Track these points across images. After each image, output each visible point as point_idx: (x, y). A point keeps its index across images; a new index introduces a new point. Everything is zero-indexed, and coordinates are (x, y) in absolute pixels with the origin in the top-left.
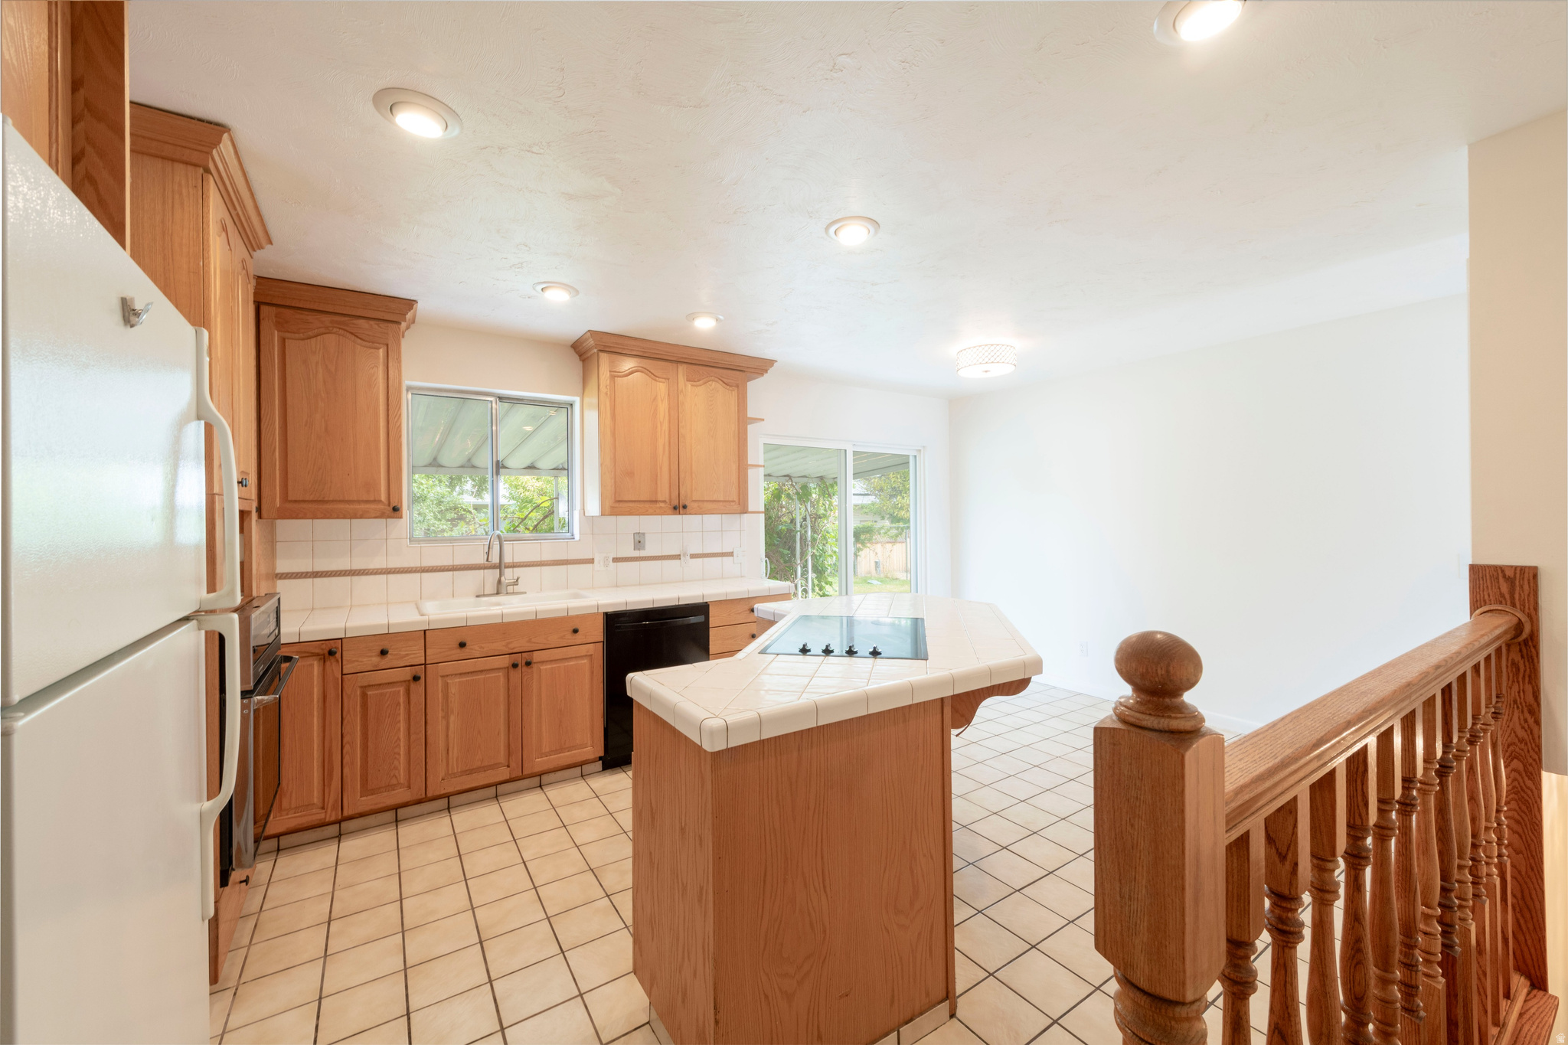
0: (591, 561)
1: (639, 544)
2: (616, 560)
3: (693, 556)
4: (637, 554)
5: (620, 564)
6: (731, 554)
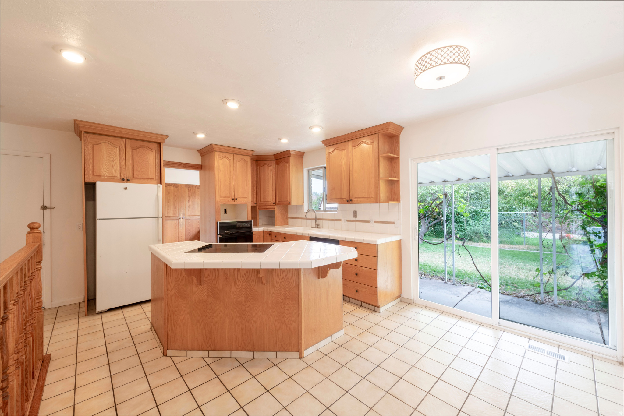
0: (340, 220)
1: (355, 215)
2: (348, 221)
3: (375, 222)
4: (354, 219)
5: (349, 222)
6: (393, 223)
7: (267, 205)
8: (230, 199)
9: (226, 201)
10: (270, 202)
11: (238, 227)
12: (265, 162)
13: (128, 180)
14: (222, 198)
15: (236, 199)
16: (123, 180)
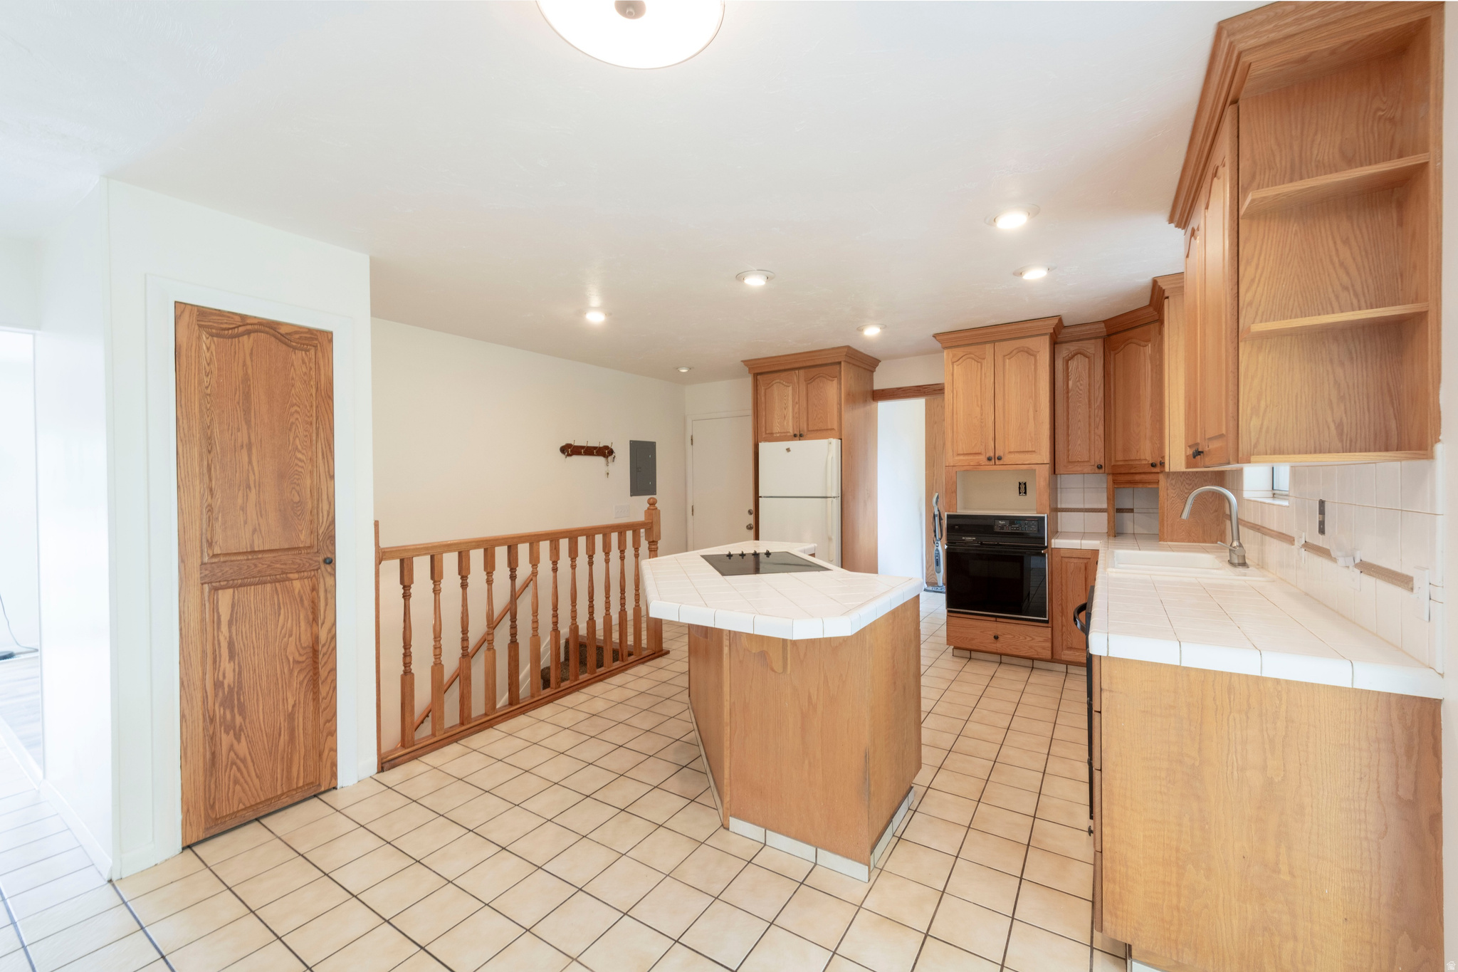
0: (1293, 542)
1: (1322, 519)
2: (1305, 545)
4: (1318, 540)
5: (1309, 555)
7: (1133, 471)
8: (982, 459)
9: (972, 464)
10: (1144, 462)
11: (997, 529)
12: (1130, 334)
13: (801, 436)
14: (962, 457)
15: (999, 458)
16: (795, 436)
